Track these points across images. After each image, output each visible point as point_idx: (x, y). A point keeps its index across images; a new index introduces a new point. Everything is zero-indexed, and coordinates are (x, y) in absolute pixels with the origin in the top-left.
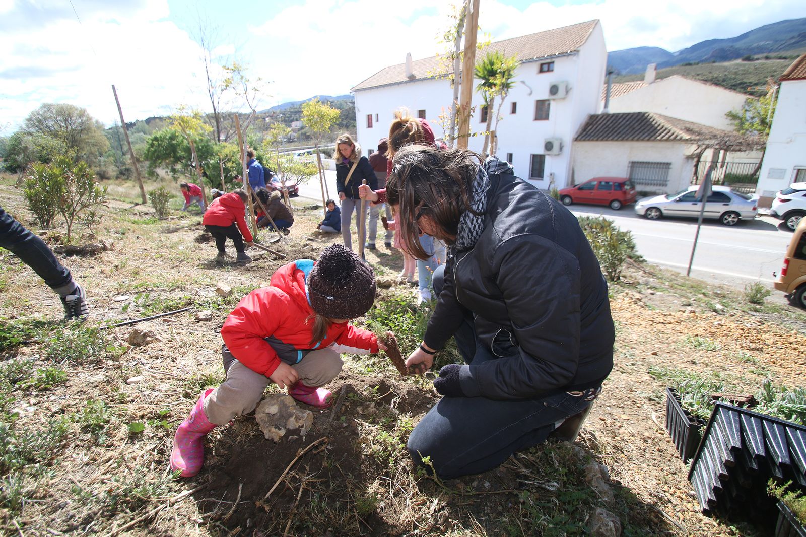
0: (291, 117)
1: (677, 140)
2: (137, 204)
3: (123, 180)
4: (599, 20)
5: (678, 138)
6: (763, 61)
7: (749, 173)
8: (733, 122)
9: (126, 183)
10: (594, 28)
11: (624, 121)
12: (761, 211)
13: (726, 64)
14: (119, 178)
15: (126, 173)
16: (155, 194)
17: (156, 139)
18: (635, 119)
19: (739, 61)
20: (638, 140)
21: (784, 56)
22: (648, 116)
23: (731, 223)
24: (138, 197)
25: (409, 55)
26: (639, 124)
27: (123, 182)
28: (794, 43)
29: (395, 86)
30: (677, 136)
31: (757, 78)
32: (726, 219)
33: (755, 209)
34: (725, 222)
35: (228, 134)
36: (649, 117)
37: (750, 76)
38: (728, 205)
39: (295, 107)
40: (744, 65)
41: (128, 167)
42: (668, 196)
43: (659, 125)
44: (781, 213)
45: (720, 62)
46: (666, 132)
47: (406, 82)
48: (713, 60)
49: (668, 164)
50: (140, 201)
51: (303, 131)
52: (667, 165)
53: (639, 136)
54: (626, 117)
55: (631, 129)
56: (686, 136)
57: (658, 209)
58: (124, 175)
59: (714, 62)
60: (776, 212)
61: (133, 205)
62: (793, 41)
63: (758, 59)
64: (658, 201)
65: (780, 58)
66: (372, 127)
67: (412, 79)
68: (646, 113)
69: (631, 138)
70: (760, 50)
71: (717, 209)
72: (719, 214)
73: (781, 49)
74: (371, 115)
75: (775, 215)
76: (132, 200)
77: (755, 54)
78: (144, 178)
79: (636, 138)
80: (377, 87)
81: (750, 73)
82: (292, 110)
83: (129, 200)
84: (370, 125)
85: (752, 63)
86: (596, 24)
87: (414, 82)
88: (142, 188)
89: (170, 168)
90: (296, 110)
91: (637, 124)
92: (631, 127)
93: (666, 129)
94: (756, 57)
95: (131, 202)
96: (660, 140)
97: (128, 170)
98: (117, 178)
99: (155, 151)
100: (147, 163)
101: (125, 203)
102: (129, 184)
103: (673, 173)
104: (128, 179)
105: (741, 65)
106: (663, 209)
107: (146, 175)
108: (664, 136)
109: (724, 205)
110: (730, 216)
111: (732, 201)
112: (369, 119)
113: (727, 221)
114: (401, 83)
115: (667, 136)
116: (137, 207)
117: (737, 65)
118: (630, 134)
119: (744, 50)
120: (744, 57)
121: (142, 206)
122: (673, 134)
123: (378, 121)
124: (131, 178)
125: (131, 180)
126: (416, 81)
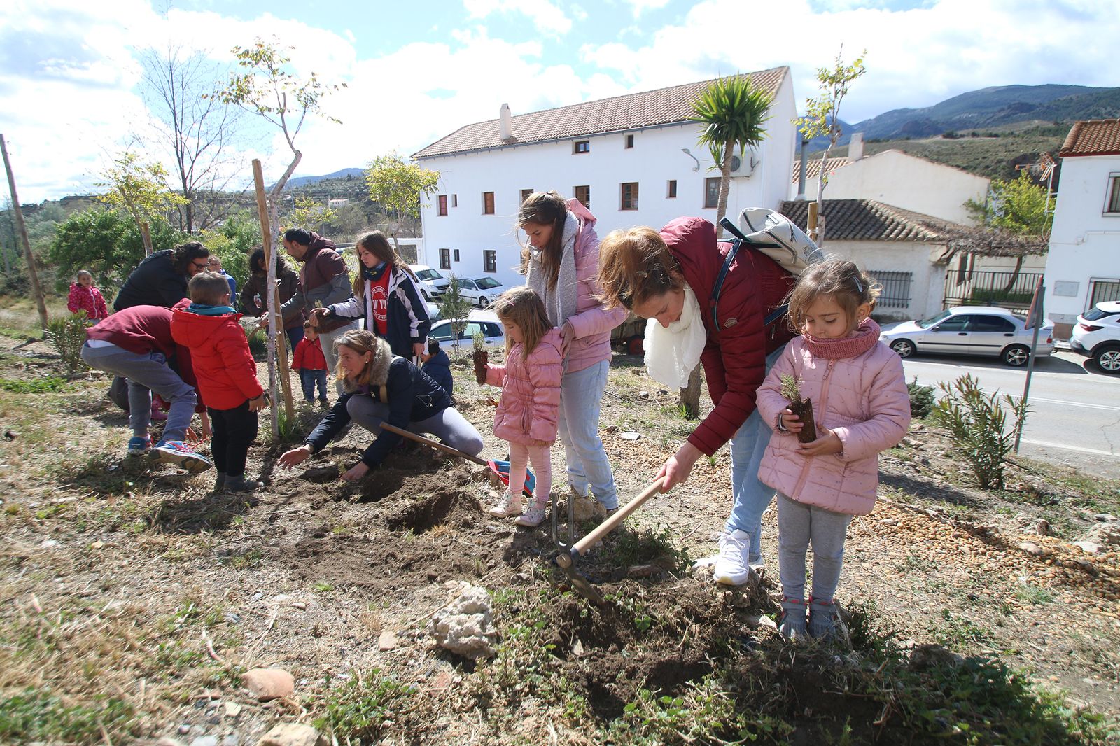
1: (917, 239)
2: (32, 340)
3: (13, 297)
4: (788, 68)
5: (920, 236)
6: (971, 139)
7: (1003, 287)
8: (974, 214)
9: (18, 302)
10: (784, 78)
11: (835, 212)
12: (1059, 344)
13: (923, 141)
14: (6, 294)
15: (19, 286)
16: (62, 327)
17: (73, 227)
18: (848, 209)
19: (939, 138)
20: (861, 239)
21: (994, 132)
22: (867, 205)
23: (1019, 363)
24: (36, 327)
25: (506, 107)
26: (858, 216)
27: (13, 301)
28: (1004, 117)
29: (483, 153)
30: (917, 234)
31: (965, 160)
32: (1010, 357)
33: (1050, 341)
34: (1010, 360)
35: (205, 221)
36: (868, 208)
37: (956, 157)
38: (1012, 335)
39: (313, 184)
40: (947, 144)
41: (21, 275)
42: (919, 323)
43: (887, 218)
44: (1089, 347)
45: (914, 139)
46: (900, 228)
47: (502, 147)
48: (906, 135)
49: (908, 275)
50: (38, 334)
52: (906, 277)
53: (862, 233)
54: (836, 205)
55: (848, 223)
56: (932, 234)
57: (909, 342)
58: (15, 288)
59: (908, 139)
60: (1081, 345)
61: (24, 342)
62: (1002, 114)
63: (962, 136)
64: (907, 329)
65: (990, 135)
66: (446, 214)
67: (511, 143)
68: (863, 200)
69: (851, 236)
70: (964, 124)
71: (996, 341)
72: (1000, 349)
73: (989, 124)
74: (445, 197)
75: (1080, 350)
76: (23, 333)
77: (957, 130)
78: (50, 293)
79: (859, 236)
80: (455, 154)
81: (956, 154)
83: (17, 333)
84: (443, 212)
85: (956, 140)
86: (786, 73)
87: (515, 147)
88: (43, 311)
89: (98, 277)
91: (854, 216)
92: (846, 221)
93: (898, 224)
94: (960, 133)
95: (21, 338)
96: (894, 239)
97: (21, 280)
99: (71, 248)
100: (56, 269)
101: (10, 340)
102: (24, 304)
103: (916, 289)
104: (21, 295)
105: (943, 143)
106: (916, 342)
107: (55, 290)
108: (899, 234)
109: (1006, 335)
110: (1015, 352)
111: (1016, 330)
112: (441, 203)
113: (1012, 359)
114: (494, 148)
115: (903, 233)
116: (33, 346)
117: (936, 143)
118: (849, 230)
119: (943, 123)
120: (945, 134)
121: (42, 343)
122: (911, 231)
123: (456, 205)
124: (26, 295)
125: (26, 298)
126: (517, 146)
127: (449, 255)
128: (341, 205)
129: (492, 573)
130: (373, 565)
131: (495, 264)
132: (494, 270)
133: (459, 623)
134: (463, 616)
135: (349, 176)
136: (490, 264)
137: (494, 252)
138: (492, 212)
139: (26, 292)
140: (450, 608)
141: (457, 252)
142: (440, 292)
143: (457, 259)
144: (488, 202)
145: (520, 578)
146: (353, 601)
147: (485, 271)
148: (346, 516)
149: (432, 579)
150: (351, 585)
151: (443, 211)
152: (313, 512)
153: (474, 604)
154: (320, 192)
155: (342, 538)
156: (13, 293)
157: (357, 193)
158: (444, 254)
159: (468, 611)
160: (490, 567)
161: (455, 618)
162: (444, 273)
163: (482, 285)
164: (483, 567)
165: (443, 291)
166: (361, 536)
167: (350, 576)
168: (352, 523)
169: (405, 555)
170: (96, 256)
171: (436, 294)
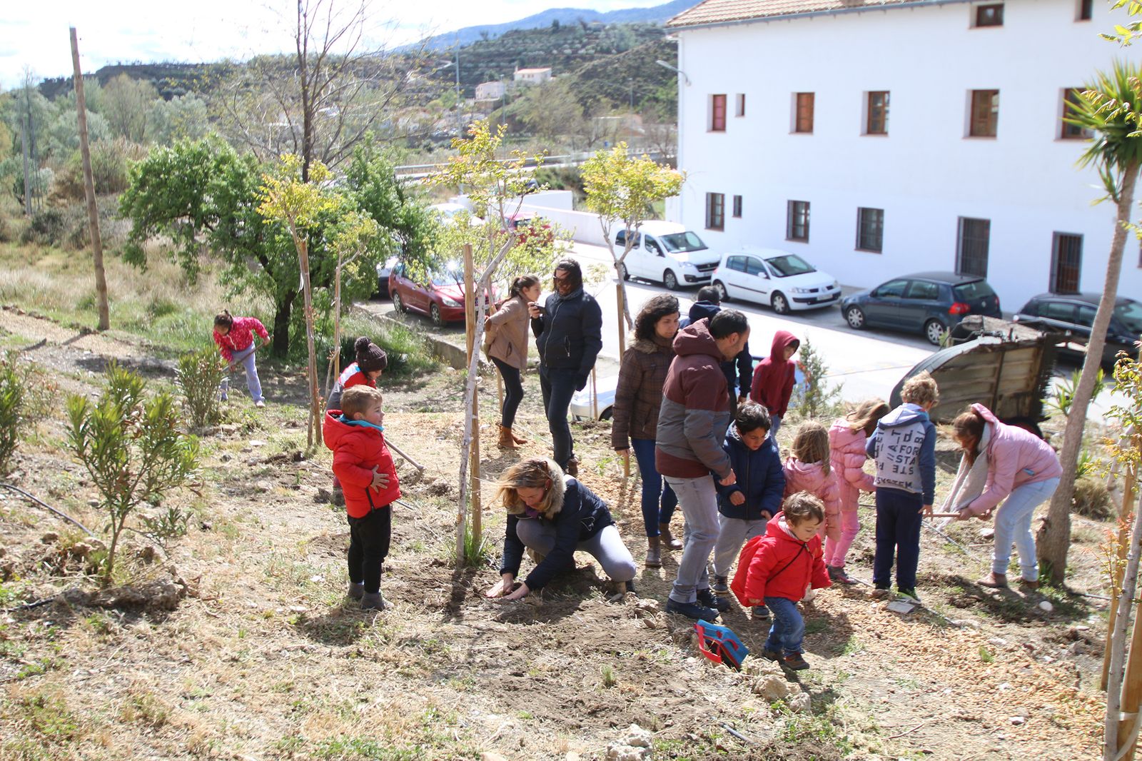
0: (476, 67)
2: (86, 332)
3: (42, 244)
9: (47, 254)
14: (32, 240)
15: (49, 227)
27: (40, 252)
29: (799, 20)
47: (834, 12)
50: (92, 321)
51: (507, 109)
58: (43, 231)
61: (77, 333)
66: (723, 129)
74: (724, 97)
76: (71, 318)
80: (747, 21)
82: (481, 50)
83: (64, 316)
84: (718, 125)
87: (859, 12)
90: (492, 49)
95: (72, 326)
97: (51, 218)
98: (27, 239)
101: (58, 329)
102: (55, 258)
104: (51, 242)
112: (715, 108)
114: (819, 12)
116: (88, 339)
121: (99, 337)
123: (743, 113)
124: (57, 242)
125: (56, 247)
126: (864, 11)
127: (723, 205)
128: (538, 80)
129: (667, 729)
130: (563, 707)
131: (807, 225)
132: (805, 238)
133: (626, 751)
134: (630, 747)
135: (556, 24)
136: (798, 228)
137: (807, 205)
138: (809, 129)
139: (58, 238)
140: (621, 740)
141: (738, 200)
142: (701, 275)
143: (738, 212)
144: (804, 111)
145: (690, 737)
146: (547, 729)
147: (788, 238)
148: (540, 660)
149: (612, 725)
150: (546, 718)
151: (719, 122)
152: (510, 652)
153: (639, 740)
154: (500, 55)
155: (537, 680)
156: (40, 238)
157: (568, 58)
158: (714, 201)
159: (633, 744)
160: (667, 726)
161: (624, 748)
162: (709, 237)
163: (782, 267)
164: (659, 724)
165: (707, 274)
166: (554, 681)
167: (545, 712)
168: (546, 668)
169: (593, 703)
170: (180, 211)
171: (694, 279)
